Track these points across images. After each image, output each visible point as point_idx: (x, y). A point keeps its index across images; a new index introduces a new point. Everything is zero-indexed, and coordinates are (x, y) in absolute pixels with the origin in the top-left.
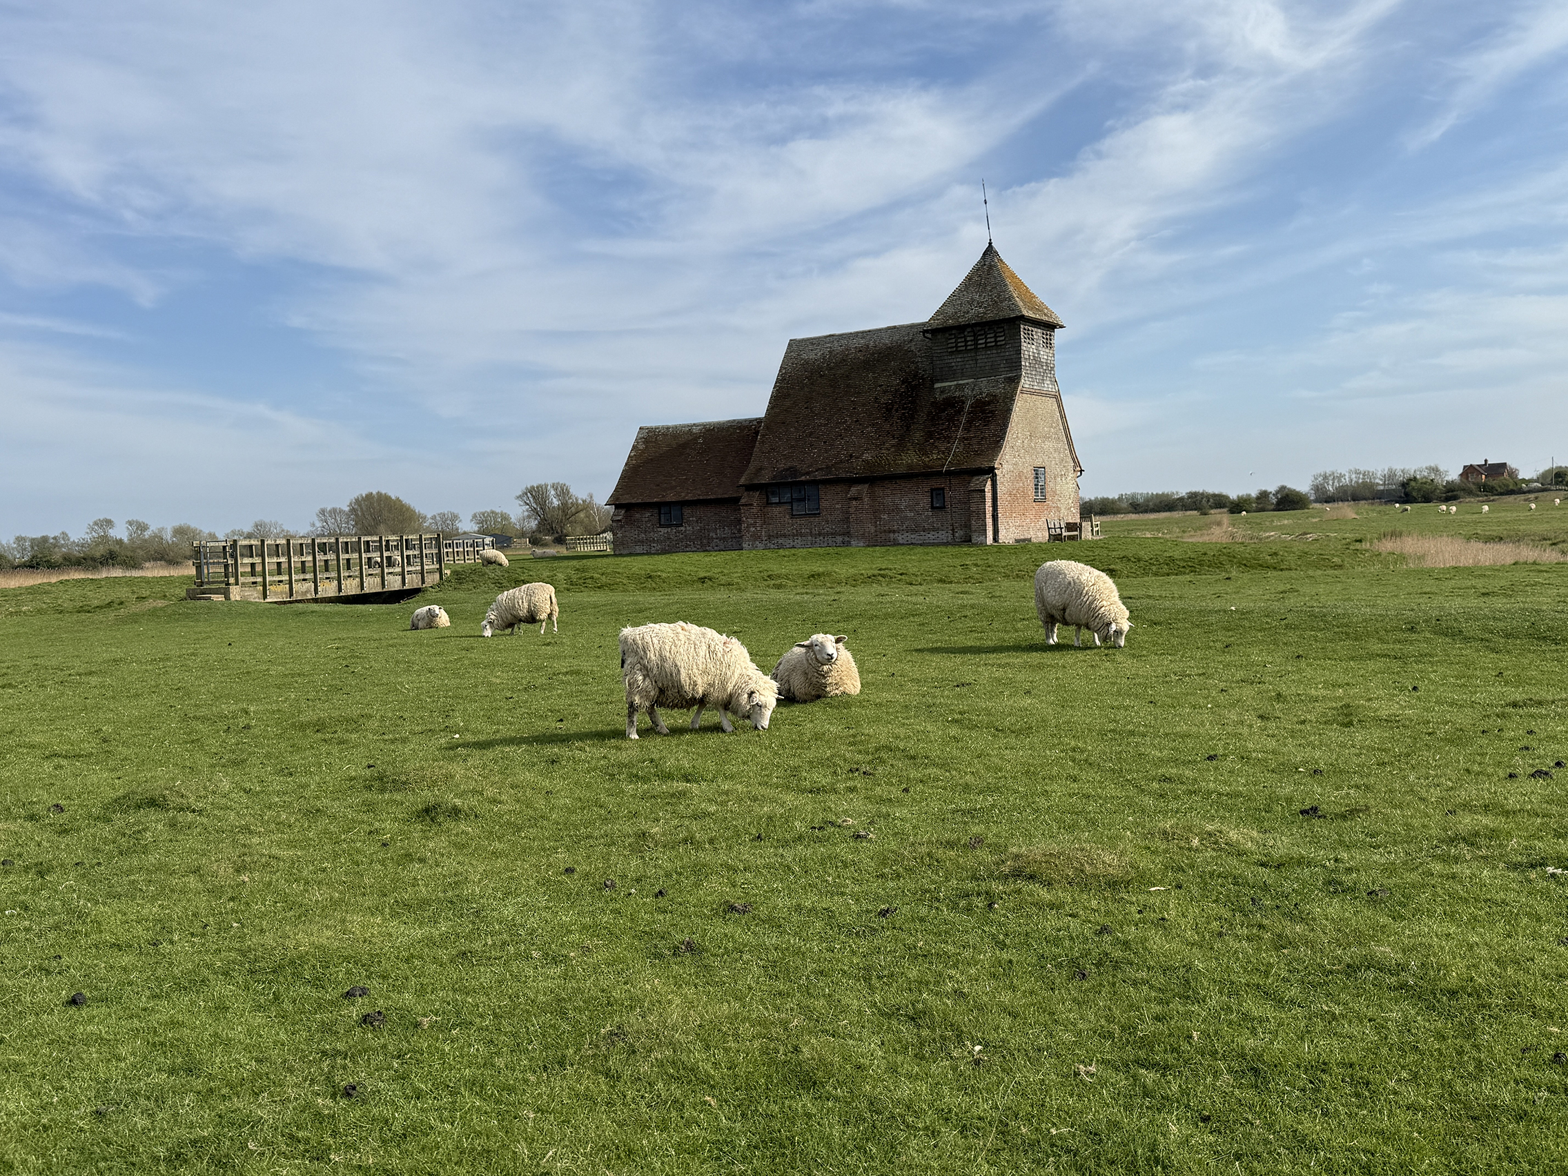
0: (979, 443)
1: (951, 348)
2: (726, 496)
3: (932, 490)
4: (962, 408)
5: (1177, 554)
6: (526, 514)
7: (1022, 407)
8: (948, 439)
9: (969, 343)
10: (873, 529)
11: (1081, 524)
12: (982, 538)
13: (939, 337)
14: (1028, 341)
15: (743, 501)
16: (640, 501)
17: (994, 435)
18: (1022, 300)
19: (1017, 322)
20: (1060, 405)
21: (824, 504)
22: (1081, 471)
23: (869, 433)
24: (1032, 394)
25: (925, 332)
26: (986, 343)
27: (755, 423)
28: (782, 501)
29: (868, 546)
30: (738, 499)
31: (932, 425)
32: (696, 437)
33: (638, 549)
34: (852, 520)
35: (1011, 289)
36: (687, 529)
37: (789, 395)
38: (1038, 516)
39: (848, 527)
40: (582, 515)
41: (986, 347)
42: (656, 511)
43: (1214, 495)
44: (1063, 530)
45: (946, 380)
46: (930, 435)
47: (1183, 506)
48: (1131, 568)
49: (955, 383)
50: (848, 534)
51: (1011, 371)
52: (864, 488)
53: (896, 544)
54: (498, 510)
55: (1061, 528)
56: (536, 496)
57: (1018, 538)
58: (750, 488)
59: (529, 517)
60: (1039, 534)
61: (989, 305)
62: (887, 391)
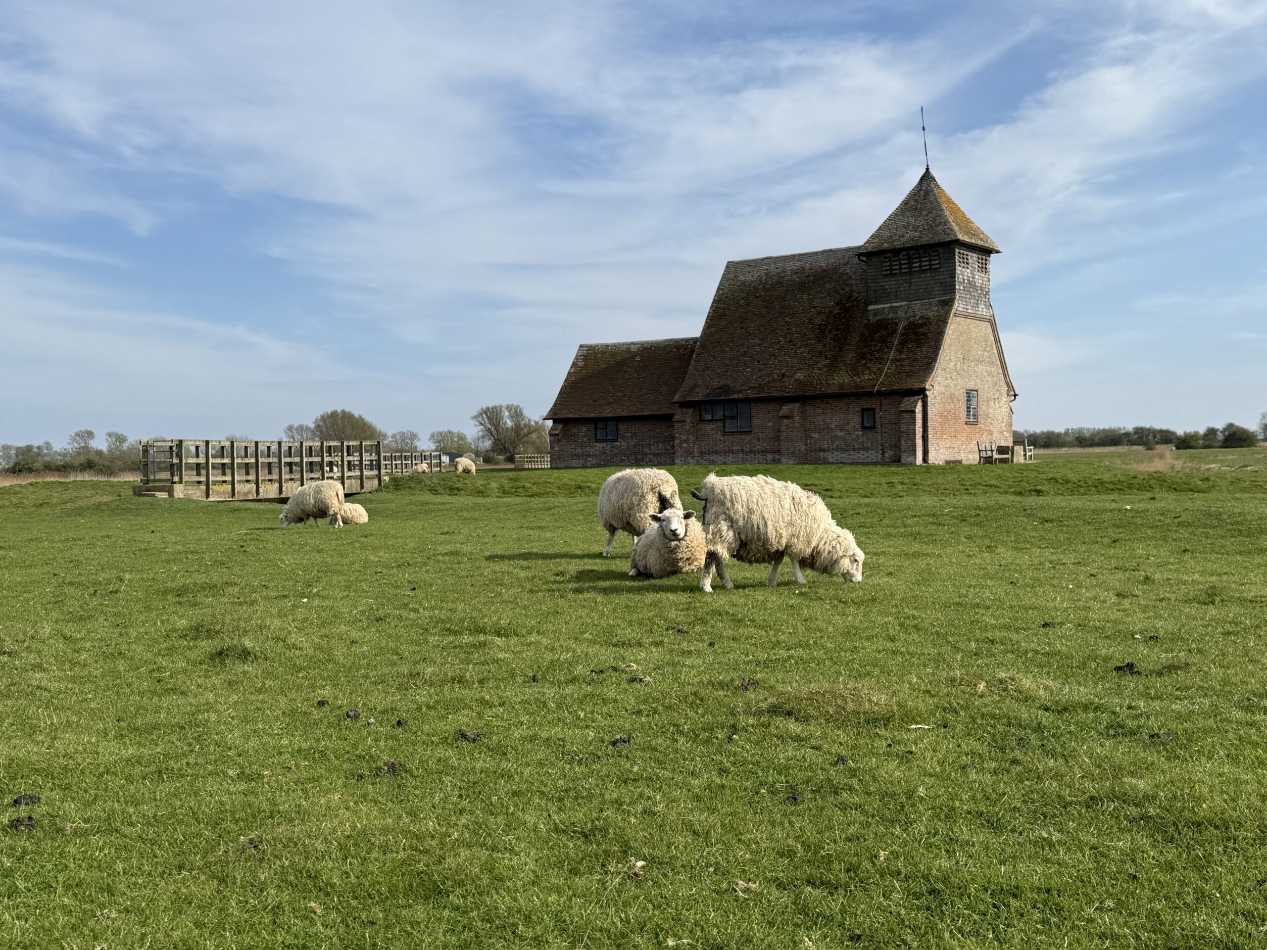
0: (910, 365)
1: (886, 270)
2: (660, 413)
3: (863, 410)
4: (894, 331)
5: (1107, 477)
6: (481, 434)
7: (954, 329)
8: (880, 360)
9: (904, 266)
10: (803, 448)
11: (1013, 448)
12: (911, 458)
13: (874, 260)
14: (962, 265)
15: (676, 417)
16: (577, 416)
17: (927, 357)
18: (958, 225)
19: (952, 246)
20: (994, 330)
21: (756, 422)
22: (1015, 395)
23: (801, 353)
24: (966, 317)
25: (860, 255)
26: (920, 266)
27: (691, 342)
28: (715, 418)
29: (798, 464)
30: (672, 416)
31: (865, 346)
32: (634, 355)
33: (574, 463)
34: (782, 438)
35: (947, 213)
36: (622, 444)
37: (725, 315)
38: (969, 438)
39: (779, 445)
40: (534, 436)
41: (920, 270)
42: (593, 426)
43: (1161, 431)
44: (994, 453)
45: (880, 302)
46: (862, 356)
47: (1129, 441)
48: (1058, 489)
49: (889, 305)
50: (779, 452)
51: (945, 294)
52: (796, 406)
53: (826, 462)
54: (455, 431)
55: (992, 451)
56: (491, 416)
57: (948, 459)
58: (684, 405)
59: (483, 437)
60: (971, 457)
61: (924, 229)
62: (821, 313)
